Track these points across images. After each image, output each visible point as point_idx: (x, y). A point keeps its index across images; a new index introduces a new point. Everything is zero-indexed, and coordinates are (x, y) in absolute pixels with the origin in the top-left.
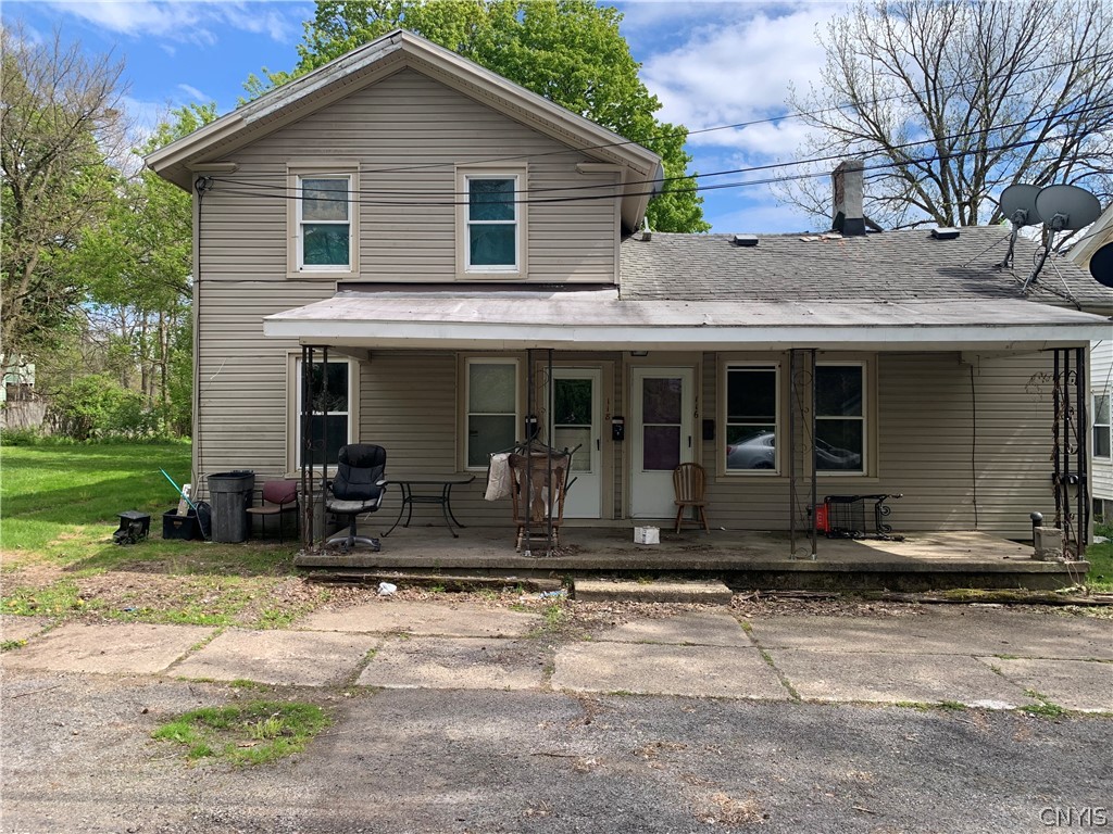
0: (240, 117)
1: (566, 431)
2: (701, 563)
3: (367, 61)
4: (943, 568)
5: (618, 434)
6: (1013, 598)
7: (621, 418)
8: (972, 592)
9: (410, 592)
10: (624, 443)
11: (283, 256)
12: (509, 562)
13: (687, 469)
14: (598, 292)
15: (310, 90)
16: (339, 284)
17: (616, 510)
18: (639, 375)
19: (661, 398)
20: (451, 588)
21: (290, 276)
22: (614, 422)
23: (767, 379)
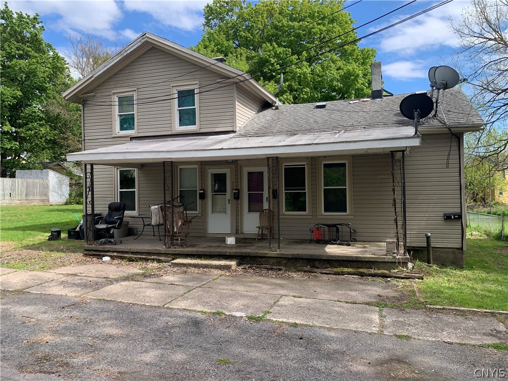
0: (91, 75)
1: (218, 196)
2: (229, 252)
3: (135, 47)
4: (335, 258)
5: (237, 196)
6: (364, 273)
7: (238, 190)
8: (346, 270)
9: (116, 262)
10: (239, 200)
11: (111, 128)
12: (156, 250)
13: (266, 212)
14: (227, 135)
15: (115, 62)
16: (131, 138)
17: (236, 230)
18: (246, 170)
19: (255, 181)
20: (131, 260)
21: (114, 136)
22: (234, 191)
23: (302, 170)
